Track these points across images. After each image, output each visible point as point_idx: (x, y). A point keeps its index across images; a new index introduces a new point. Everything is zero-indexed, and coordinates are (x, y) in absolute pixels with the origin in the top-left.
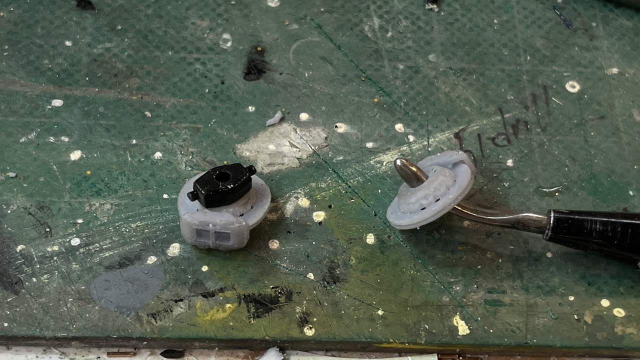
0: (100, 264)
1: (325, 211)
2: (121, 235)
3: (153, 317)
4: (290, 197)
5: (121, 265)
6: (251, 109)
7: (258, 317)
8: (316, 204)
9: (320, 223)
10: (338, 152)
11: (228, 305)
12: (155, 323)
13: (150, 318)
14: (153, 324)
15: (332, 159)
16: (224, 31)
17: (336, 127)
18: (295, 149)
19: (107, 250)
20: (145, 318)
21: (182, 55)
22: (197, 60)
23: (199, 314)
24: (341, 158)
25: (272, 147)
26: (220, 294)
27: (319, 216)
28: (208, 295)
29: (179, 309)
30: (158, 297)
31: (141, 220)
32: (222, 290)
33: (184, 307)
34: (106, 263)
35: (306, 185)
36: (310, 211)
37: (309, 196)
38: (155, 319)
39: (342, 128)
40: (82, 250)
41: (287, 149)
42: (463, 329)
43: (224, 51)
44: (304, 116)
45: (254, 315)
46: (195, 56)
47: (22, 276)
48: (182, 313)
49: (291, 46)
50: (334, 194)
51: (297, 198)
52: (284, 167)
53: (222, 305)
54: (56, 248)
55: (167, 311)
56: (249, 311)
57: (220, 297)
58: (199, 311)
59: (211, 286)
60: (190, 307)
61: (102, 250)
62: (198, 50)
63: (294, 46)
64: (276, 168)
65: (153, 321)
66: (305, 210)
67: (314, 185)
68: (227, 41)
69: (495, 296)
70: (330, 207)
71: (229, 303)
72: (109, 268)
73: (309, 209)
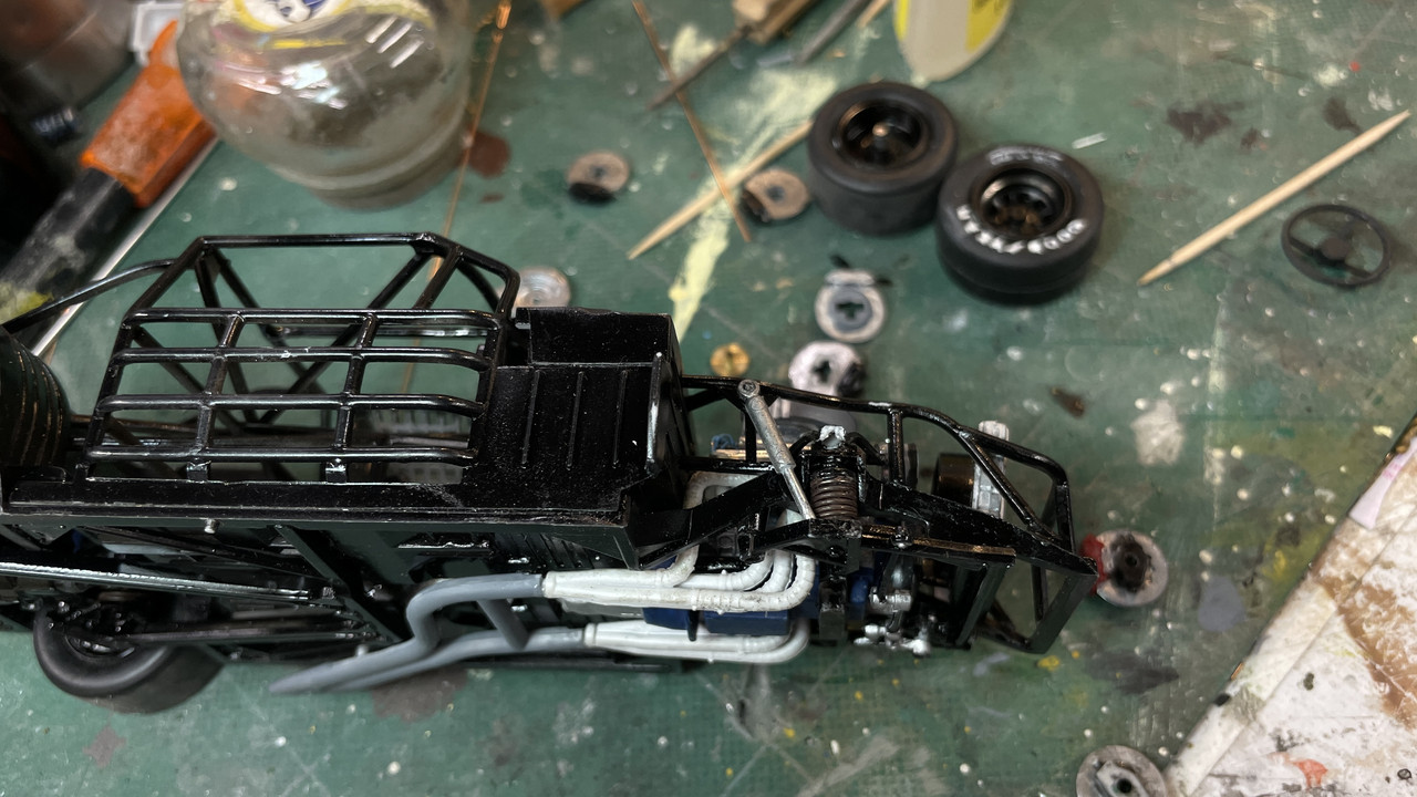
0: (1186, 610)
1: (1236, 446)
3: (1256, 605)
4: (1208, 459)
5: (1198, 598)
6: (1109, 431)
8: (1227, 447)
9: (1244, 456)
10: (1188, 404)
11: (1277, 555)
15: (1191, 413)
16: (1021, 401)
17: (1165, 392)
18: (1167, 429)
24: (1194, 407)
25: (1155, 442)
26: (1264, 553)
27: (1237, 452)
28: (1260, 560)
30: (1241, 592)
32: (1261, 549)
33: (1260, 582)
35: (1204, 442)
36: (1229, 455)
37: (1215, 445)
39: (1168, 388)
41: (1164, 433)
42: (1386, 431)
43: (1041, 414)
44: (1140, 404)
47: (1163, 665)
48: (1264, 583)
49: (1067, 371)
50: (1223, 431)
51: (1212, 455)
52: (1179, 446)
53: (1272, 557)
57: (1266, 555)
59: (1253, 554)
60: (1262, 577)
63: (1069, 369)
64: (1176, 451)
66: (1226, 457)
67: (1207, 437)
68: (1032, 406)
69: (1373, 396)
70: (1233, 440)
71: (1276, 553)
73: (1227, 454)
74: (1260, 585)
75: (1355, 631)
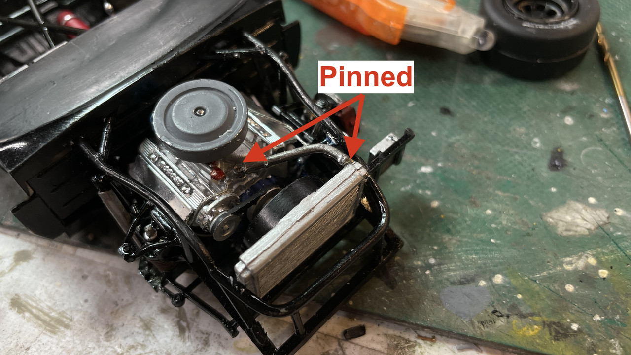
0: (447, 279)
1: (608, 270)
2: (462, 261)
3: (482, 324)
4: (582, 255)
5: (462, 283)
6: (553, 190)
7: (558, 340)
8: (601, 264)
9: (604, 279)
10: (618, 230)
11: (536, 327)
12: (483, 329)
13: (479, 325)
14: (482, 329)
15: (612, 233)
16: (535, 136)
17: (615, 211)
18: (585, 222)
19: (453, 270)
20: (476, 323)
21: (506, 148)
22: (516, 153)
23: (514, 328)
24: (619, 233)
25: (569, 218)
26: (530, 317)
27: (604, 273)
28: (522, 316)
29: (500, 322)
30: (486, 311)
31: (476, 254)
32: (532, 315)
33: (503, 321)
34: (452, 280)
35: (594, 249)
36: (596, 268)
37: (597, 257)
38: (483, 326)
39: (620, 212)
40: (436, 267)
41: (579, 221)
43: (535, 149)
44: (592, 200)
45: (554, 338)
46: (515, 150)
47: (397, 278)
48: (503, 325)
49: (581, 151)
50: (615, 259)
51: (587, 257)
52: (577, 234)
53: (531, 325)
54: (419, 263)
55: (492, 322)
56: (551, 334)
57: (530, 319)
58: (514, 326)
59: (523, 309)
60: (508, 323)
61: (449, 270)
62: (517, 147)
63: (584, 152)
64: (571, 233)
65: (482, 327)
66: (593, 267)
67: (599, 250)
68: (537, 143)
70: (611, 268)
71: (536, 325)
72: (453, 283)
73: (596, 267)
74: (501, 322)
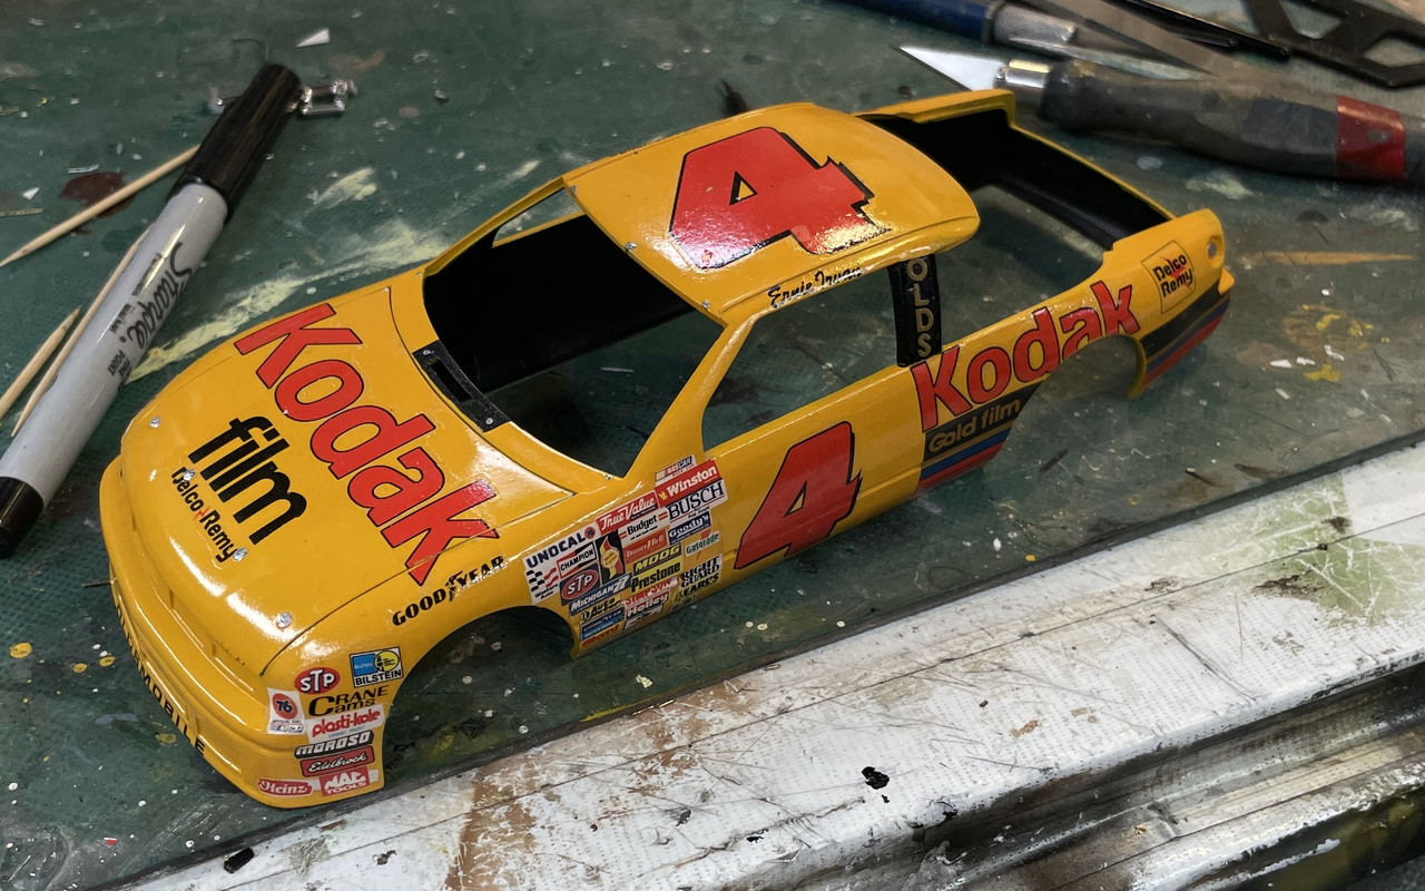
75: (468, 836)
